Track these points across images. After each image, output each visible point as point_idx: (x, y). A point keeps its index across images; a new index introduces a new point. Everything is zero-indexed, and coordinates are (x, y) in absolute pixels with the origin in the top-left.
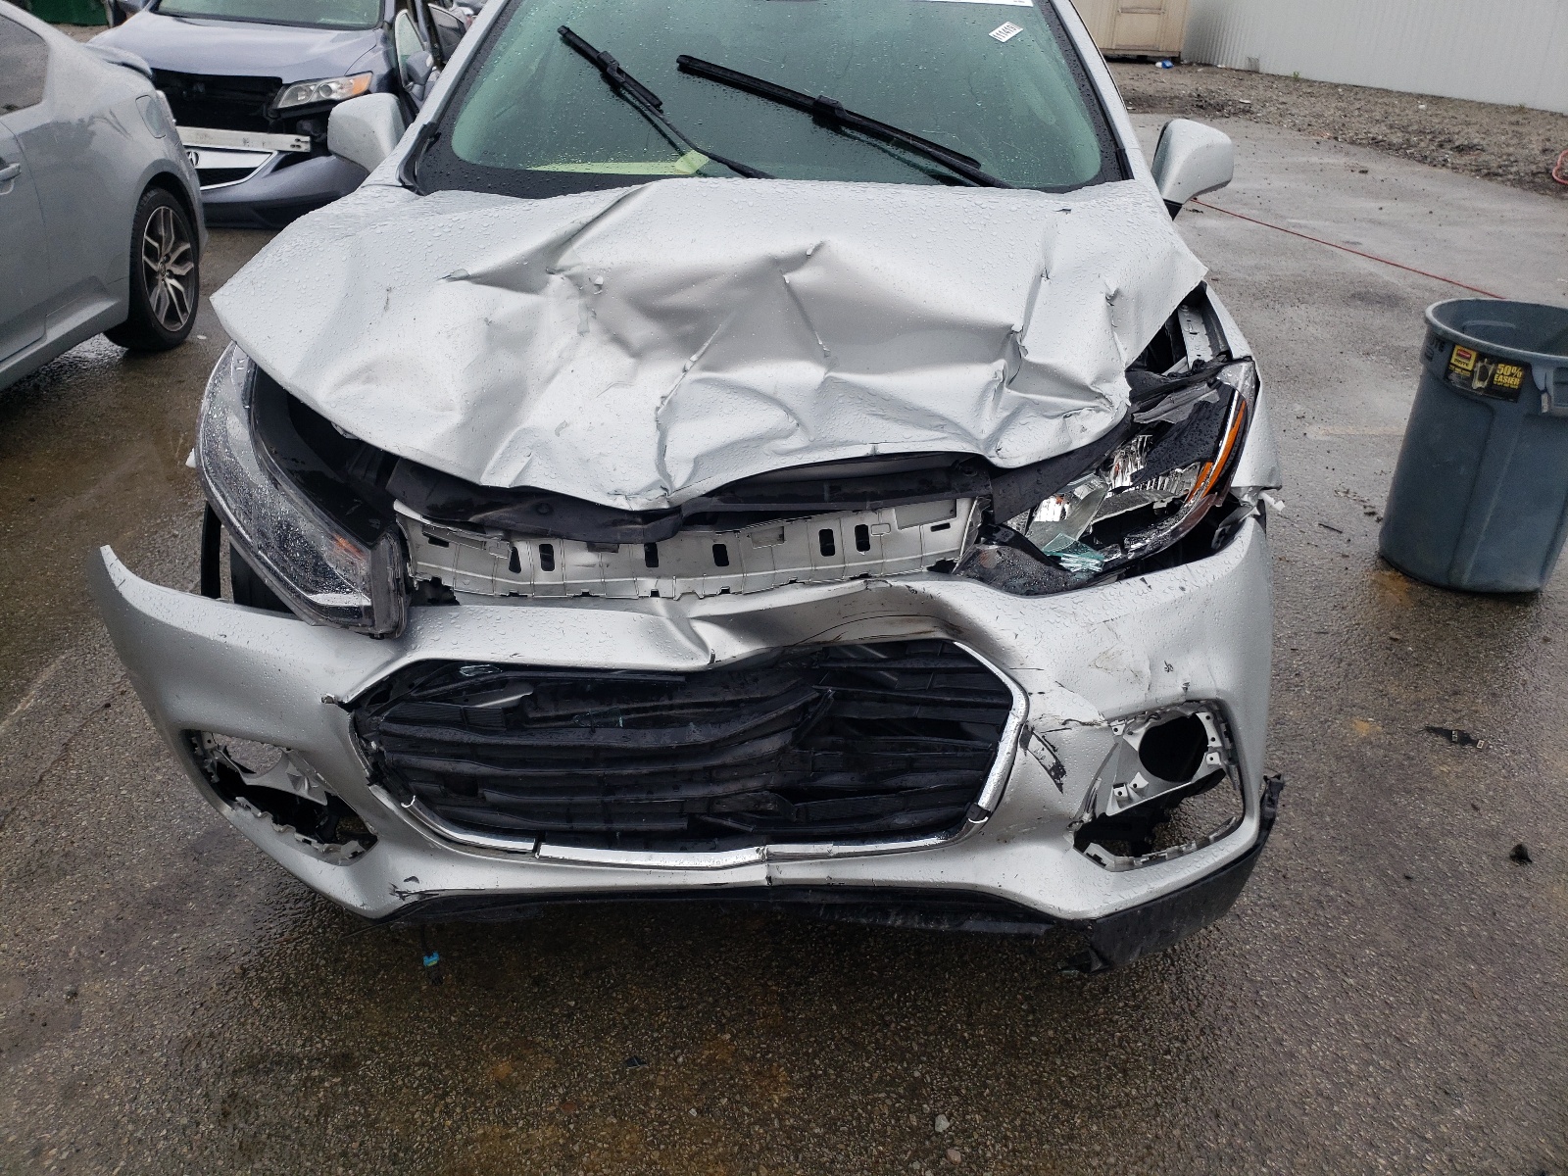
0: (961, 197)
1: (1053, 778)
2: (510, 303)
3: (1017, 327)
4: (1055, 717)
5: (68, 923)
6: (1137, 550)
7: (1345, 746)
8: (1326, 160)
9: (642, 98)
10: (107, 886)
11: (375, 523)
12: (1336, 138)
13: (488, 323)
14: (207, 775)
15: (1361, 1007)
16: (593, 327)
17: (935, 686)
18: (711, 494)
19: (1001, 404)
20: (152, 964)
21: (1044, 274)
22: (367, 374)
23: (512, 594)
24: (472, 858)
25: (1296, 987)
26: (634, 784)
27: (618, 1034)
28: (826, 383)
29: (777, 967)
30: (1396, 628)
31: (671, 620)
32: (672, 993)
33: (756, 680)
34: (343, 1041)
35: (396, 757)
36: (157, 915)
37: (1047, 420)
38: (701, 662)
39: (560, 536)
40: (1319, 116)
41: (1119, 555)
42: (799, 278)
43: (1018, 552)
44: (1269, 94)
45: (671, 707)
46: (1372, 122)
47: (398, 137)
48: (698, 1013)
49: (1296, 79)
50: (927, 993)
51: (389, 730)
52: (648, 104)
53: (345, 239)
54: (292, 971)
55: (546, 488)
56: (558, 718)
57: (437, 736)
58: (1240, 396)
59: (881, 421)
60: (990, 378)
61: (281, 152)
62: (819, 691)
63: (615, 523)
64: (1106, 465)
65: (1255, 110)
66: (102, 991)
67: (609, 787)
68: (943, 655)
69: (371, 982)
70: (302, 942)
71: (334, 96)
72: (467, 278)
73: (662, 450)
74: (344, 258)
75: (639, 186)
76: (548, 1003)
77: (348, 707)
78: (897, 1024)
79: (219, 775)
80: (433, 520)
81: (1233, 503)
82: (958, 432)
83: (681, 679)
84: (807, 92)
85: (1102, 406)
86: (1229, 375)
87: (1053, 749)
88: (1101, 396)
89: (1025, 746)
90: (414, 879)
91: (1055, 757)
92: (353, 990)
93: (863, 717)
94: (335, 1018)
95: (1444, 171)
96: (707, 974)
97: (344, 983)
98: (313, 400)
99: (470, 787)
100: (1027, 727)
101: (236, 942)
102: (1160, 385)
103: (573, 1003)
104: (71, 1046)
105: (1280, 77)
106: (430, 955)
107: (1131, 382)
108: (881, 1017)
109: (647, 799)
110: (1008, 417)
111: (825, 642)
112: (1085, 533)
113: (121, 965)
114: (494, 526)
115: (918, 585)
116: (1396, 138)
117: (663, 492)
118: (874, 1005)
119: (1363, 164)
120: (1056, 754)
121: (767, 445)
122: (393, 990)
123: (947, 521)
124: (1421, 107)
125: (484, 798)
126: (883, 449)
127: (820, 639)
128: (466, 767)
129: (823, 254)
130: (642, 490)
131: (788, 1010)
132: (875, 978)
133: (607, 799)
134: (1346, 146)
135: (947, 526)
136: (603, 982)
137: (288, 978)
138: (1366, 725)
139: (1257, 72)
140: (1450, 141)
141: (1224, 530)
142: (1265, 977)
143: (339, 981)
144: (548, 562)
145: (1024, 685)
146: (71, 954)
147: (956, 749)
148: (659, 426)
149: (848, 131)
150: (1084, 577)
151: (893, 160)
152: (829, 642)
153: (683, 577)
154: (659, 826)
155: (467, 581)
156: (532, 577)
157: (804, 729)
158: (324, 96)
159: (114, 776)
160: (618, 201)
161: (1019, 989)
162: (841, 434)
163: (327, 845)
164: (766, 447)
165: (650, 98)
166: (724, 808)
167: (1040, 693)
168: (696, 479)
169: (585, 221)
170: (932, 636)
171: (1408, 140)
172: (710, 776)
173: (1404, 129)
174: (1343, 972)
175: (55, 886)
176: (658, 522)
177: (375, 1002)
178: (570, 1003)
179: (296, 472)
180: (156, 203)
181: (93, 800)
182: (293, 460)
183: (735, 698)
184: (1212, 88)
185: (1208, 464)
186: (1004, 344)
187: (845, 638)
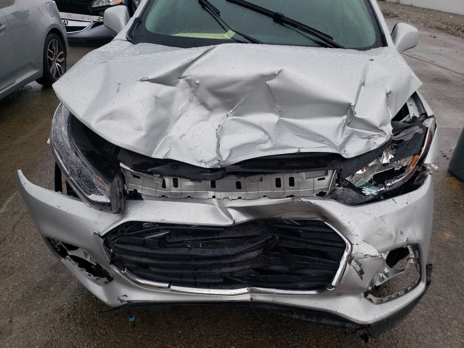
0: (333, 53)
1: (359, 275)
2: (165, 90)
3: (353, 104)
4: (362, 253)
5: (10, 294)
6: (390, 186)
7: (442, 242)
8: (422, 33)
9: (213, 11)
10: (24, 280)
11: (113, 172)
12: (425, 26)
13: (156, 97)
14: (56, 249)
15: (453, 344)
16: (195, 99)
17: (316, 237)
18: (236, 164)
19: (345, 132)
20: (37, 311)
21: (363, 84)
22: (110, 116)
23: (163, 196)
24: (147, 290)
25: (430, 335)
26: (205, 267)
27: (196, 345)
28: (279, 122)
29: (251, 320)
30: (456, 198)
31: (219, 207)
32: (215, 329)
33: (249, 229)
34: (101, 344)
35: (120, 255)
36: (40, 292)
37: (362, 140)
38: (230, 223)
39: (180, 177)
40: (419, 18)
41: (384, 188)
42: (272, 83)
43: (350, 190)
44: (403, 11)
45: (219, 239)
46: (436, 21)
47: (127, 21)
48: (223, 337)
49: (411, 6)
50: (302, 332)
51: (117, 246)
52: (215, 13)
53: (103, 64)
54: (85, 316)
55: (176, 159)
56: (178, 242)
57: (134, 250)
58: (430, 130)
59: (301, 138)
60: (341, 122)
61: (94, 22)
62: (272, 235)
63: (200, 172)
64: (381, 156)
65: (399, 16)
66: (20, 321)
67: (196, 268)
68: (320, 226)
69: (112, 321)
70: (89, 304)
71: (111, 4)
72: (148, 80)
73: (218, 146)
74: (103, 71)
75: (214, 46)
76: (172, 332)
77: (103, 237)
78: (292, 344)
79: (60, 249)
80: (134, 170)
81: (424, 169)
82: (330, 143)
83: (223, 229)
84: (271, 10)
85: (382, 135)
86: (427, 123)
87: (360, 265)
88: (382, 131)
89: (350, 263)
90: (126, 296)
91: (361, 268)
92: (105, 324)
93: (289, 247)
94: (99, 335)
95: (459, 38)
96: (226, 322)
97: (102, 321)
98: (90, 125)
99: (146, 266)
100: (351, 256)
101: (66, 303)
102: (403, 126)
103: (180, 332)
104: (8, 342)
105: (406, 5)
106: (131, 317)
107: (392, 125)
108: (287, 341)
109: (209, 273)
110: (347, 137)
111: (275, 218)
112: (371, 179)
113: (27, 311)
114: (157, 172)
115: (313, 201)
116: (444, 27)
117: (218, 162)
118: (284, 336)
119: (434, 35)
120: (361, 266)
121: (258, 146)
122: (119, 324)
123: (324, 177)
124: (451, 17)
125: (151, 270)
126: (302, 151)
127: (274, 217)
128: (145, 260)
129: (281, 74)
130: (211, 161)
131: (254, 337)
132: (284, 326)
133: (195, 272)
134: (428, 28)
135: (324, 179)
136: (191, 324)
137: (83, 319)
138: (449, 235)
139: (399, 3)
140: (460, 29)
141: (419, 178)
142: (420, 332)
143: (101, 320)
144: (176, 185)
145: (351, 241)
146: (10, 306)
147: (324, 262)
148: (217, 136)
149: (286, 25)
150: (371, 197)
151: (302, 36)
152: (277, 218)
153: (224, 192)
154: (213, 281)
155: (146, 191)
156: (170, 189)
157: (266, 248)
158: (107, 4)
159: (29, 238)
160: (206, 52)
161: (334, 332)
162: (285, 143)
163: (96, 277)
164: (257, 147)
165: (216, 10)
166: (237, 275)
167: (357, 244)
168: (231, 158)
169: (193, 59)
170: (316, 219)
171: (447, 27)
172: (232, 265)
173: (446, 24)
174: (446, 330)
175: (7, 279)
176: (216, 173)
177: (113, 329)
178: (179, 332)
179: (84, 151)
180: (52, 38)
181: (22, 247)
182: (84, 146)
183: (242, 236)
184: (385, 8)
185: (416, 156)
186: (347, 110)
187: (283, 217)
